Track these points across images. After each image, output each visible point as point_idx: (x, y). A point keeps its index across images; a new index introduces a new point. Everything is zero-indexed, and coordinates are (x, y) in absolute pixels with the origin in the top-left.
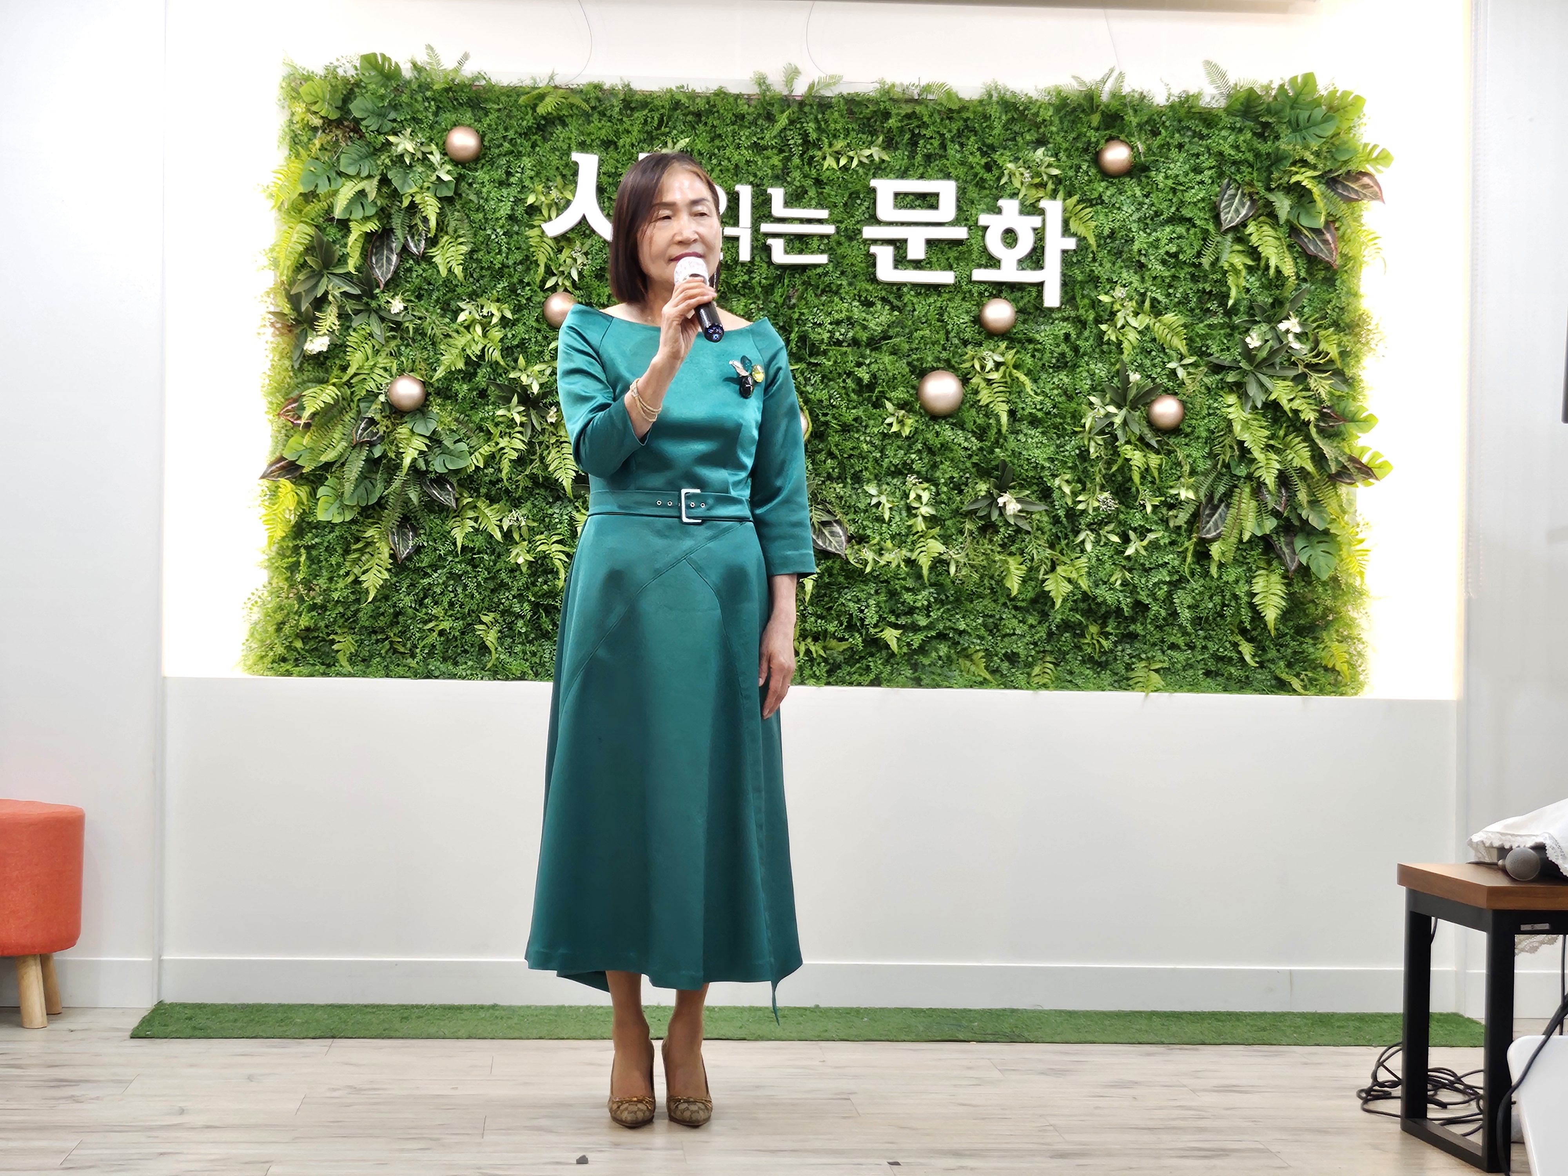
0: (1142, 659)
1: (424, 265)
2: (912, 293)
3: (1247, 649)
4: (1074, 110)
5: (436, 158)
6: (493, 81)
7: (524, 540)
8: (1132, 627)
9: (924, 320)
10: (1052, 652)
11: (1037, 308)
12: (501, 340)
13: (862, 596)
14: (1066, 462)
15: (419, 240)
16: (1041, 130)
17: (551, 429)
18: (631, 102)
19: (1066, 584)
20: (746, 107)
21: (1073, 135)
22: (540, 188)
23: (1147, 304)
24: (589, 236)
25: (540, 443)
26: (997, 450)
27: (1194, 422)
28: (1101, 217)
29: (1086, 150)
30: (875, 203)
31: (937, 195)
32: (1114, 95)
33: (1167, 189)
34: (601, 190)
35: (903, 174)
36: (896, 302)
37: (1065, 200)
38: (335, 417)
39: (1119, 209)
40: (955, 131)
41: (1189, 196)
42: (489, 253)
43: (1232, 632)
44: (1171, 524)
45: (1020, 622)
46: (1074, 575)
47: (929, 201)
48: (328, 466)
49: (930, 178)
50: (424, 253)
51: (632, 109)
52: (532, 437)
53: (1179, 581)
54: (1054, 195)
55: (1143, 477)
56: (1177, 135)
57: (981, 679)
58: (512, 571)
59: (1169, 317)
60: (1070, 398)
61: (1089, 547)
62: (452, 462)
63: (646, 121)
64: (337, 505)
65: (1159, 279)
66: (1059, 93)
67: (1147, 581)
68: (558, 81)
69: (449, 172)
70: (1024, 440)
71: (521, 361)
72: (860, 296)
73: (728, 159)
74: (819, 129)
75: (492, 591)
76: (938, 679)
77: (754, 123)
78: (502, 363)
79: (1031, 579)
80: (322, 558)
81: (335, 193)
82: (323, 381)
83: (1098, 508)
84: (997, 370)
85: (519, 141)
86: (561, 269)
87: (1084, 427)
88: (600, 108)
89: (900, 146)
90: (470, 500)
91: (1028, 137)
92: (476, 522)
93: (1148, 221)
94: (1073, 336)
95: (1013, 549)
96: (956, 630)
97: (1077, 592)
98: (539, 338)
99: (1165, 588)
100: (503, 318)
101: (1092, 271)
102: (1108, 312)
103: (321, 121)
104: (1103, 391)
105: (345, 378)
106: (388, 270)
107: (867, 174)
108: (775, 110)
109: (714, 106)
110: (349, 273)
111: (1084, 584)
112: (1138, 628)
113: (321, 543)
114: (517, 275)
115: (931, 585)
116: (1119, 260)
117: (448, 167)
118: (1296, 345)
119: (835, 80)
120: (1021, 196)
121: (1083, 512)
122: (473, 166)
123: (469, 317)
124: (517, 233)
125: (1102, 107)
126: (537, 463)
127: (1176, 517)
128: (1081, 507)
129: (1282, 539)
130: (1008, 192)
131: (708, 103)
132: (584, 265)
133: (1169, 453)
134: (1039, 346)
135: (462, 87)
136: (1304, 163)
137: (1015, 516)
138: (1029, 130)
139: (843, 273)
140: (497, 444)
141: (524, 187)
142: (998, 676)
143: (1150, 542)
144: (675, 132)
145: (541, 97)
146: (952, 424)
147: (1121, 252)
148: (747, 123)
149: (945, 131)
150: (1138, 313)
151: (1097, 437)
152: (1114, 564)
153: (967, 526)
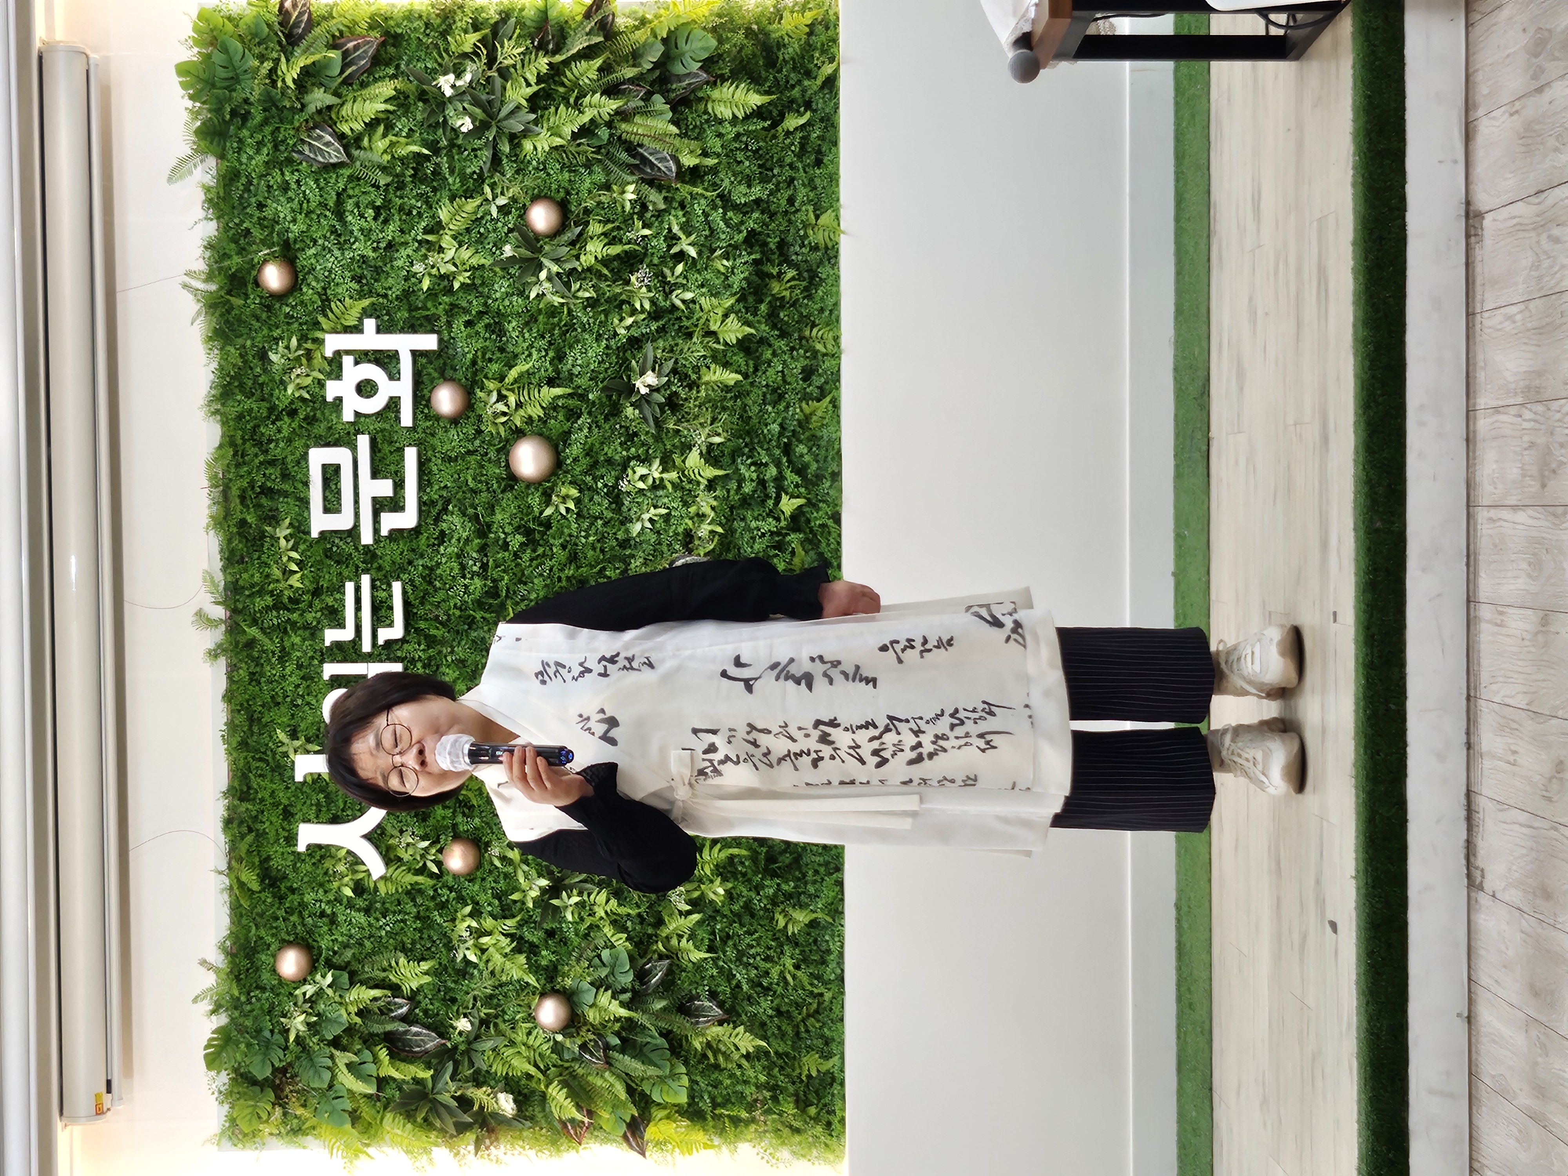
0: (806, 236)
1: (420, 998)
2: (428, 490)
3: (792, 122)
4: (227, 322)
5: (310, 990)
6: (226, 933)
7: (700, 887)
8: (772, 246)
9: (456, 476)
10: (800, 330)
11: (440, 356)
12: (495, 917)
13: (747, 536)
14: (601, 322)
15: (395, 1004)
16: (251, 357)
18: (241, 790)
19: (729, 320)
20: (241, 671)
21: (254, 322)
22: (336, 883)
23: (430, 238)
24: (384, 830)
26: (591, 396)
27: (554, 186)
28: (340, 290)
29: (269, 308)
30: (336, 532)
31: (324, 466)
32: (209, 278)
33: (307, 221)
34: (335, 820)
35: (304, 503)
36: (439, 507)
37: (323, 330)
38: (580, 1082)
39: (330, 272)
40: (256, 450)
41: (314, 198)
42: (405, 932)
43: (775, 137)
44: (662, 206)
45: (769, 366)
46: (720, 312)
47: (331, 473)
48: (630, 1091)
49: (307, 475)
50: (409, 999)
51: (249, 788)
53: (722, 199)
54: (320, 342)
55: (614, 241)
56: (248, 210)
57: (830, 407)
58: (732, 898)
59: (443, 214)
60: (533, 319)
61: (689, 296)
62: (622, 965)
63: (260, 776)
64: (670, 1082)
65: (404, 226)
66: (210, 339)
67: (723, 233)
68: (224, 867)
69: (324, 976)
70: (579, 368)
71: (515, 896)
72: (434, 545)
74: (261, 593)
75: (753, 917)
76: (832, 453)
77: (257, 661)
78: (519, 916)
79: (725, 359)
80: (725, 1092)
81: (349, 1091)
82: (544, 1096)
83: (647, 286)
84: (506, 397)
85: (287, 905)
86: (418, 858)
87: (562, 304)
88: (250, 823)
89: (274, 507)
90: (660, 944)
91: (258, 370)
92: (682, 937)
93: (342, 240)
94: (467, 318)
95: (693, 377)
96: (781, 434)
97: (736, 309)
98: (491, 878)
99: (730, 213)
100: (471, 915)
101: (397, 298)
102: (441, 281)
103: (277, 1109)
104: (524, 284)
105: (540, 1076)
106: (426, 1035)
107: (305, 541)
108: (243, 639)
109: (242, 705)
110: (432, 1076)
111: (729, 302)
112: (773, 242)
113: (709, 1093)
114: (426, 902)
115: (734, 461)
116: (385, 269)
117: (318, 977)
118: (468, 77)
119: (209, 577)
120: (321, 377)
121: (653, 302)
122: (315, 952)
123: (472, 950)
124: (384, 903)
125: (223, 292)
127: (655, 203)
128: (647, 306)
129: (674, 86)
130: (317, 390)
131: (239, 711)
132: (413, 834)
133: (587, 214)
135: (234, 964)
136: (273, 71)
137: (659, 376)
138: (251, 368)
139: (410, 563)
140: (602, 918)
141: (335, 900)
142: (827, 387)
143: (681, 230)
144: (271, 744)
145: (242, 885)
146: (565, 444)
147: (376, 267)
148: (258, 669)
149: (257, 461)
150: (440, 247)
151: (573, 289)
152: (706, 269)
153: (671, 426)
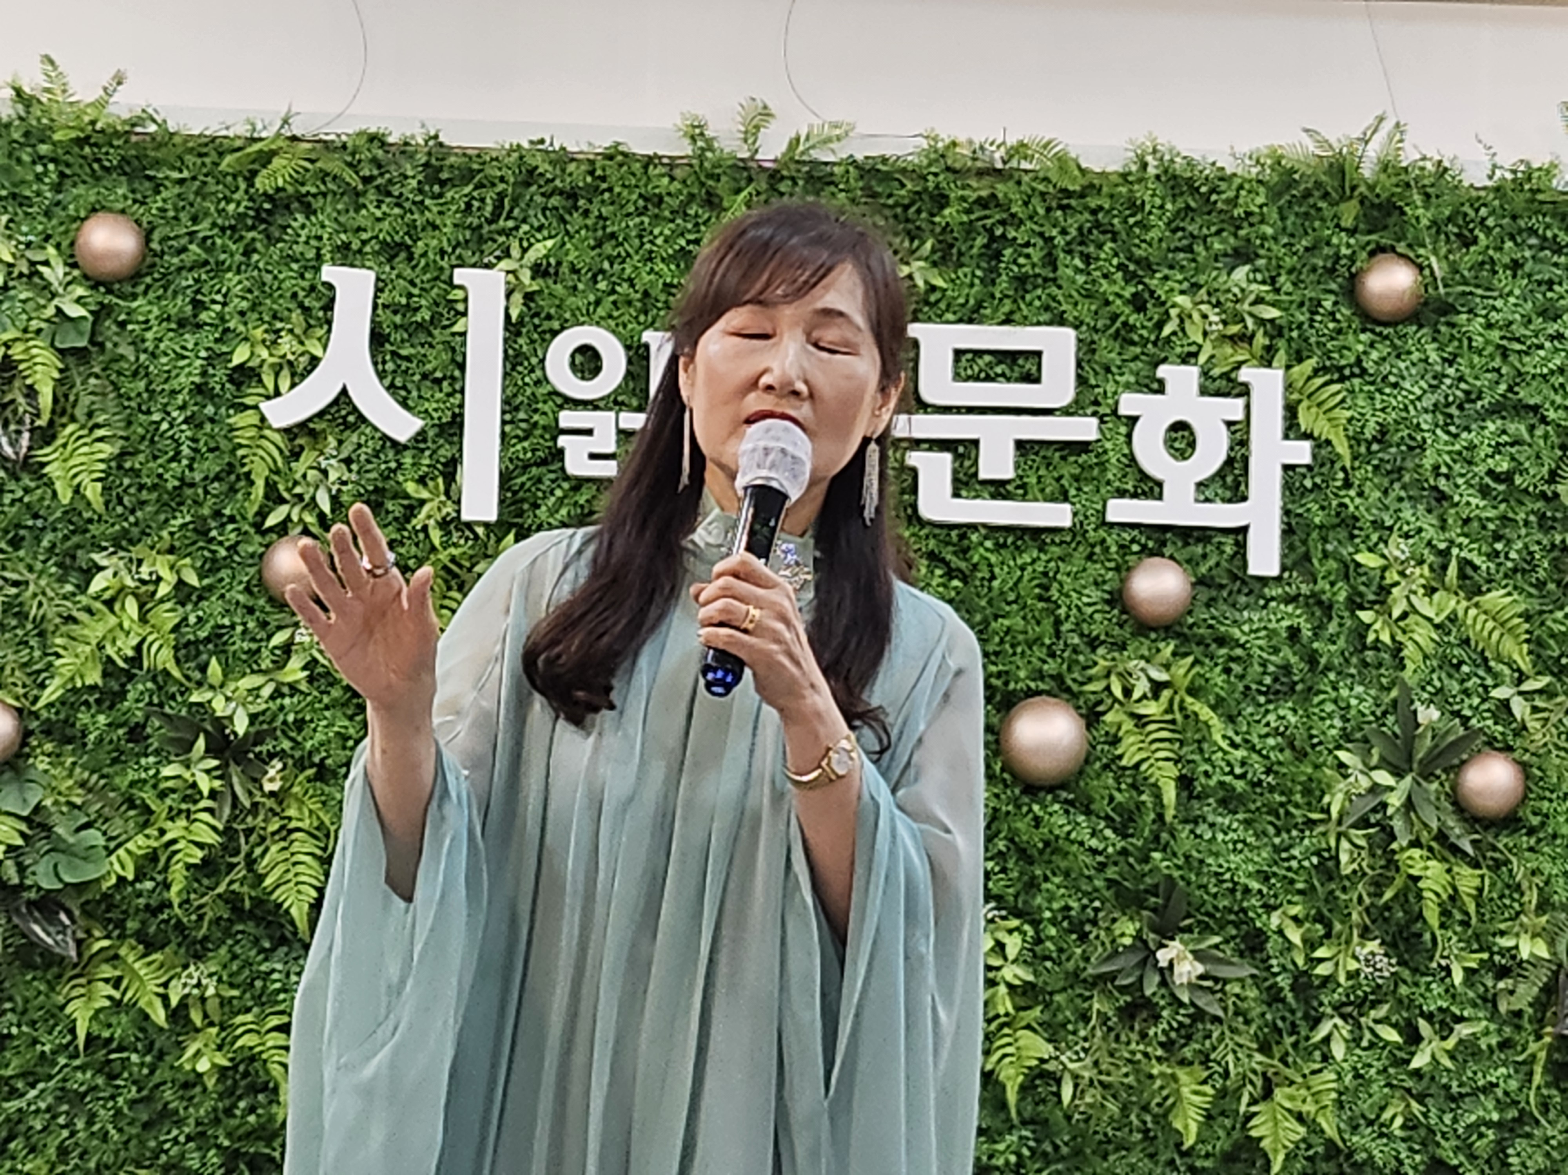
1: (27, 481)
4: (1307, 194)
5: (55, 273)
6: (172, 127)
7: (212, 1024)
9: (1012, 597)
11: (1234, 577)
12: (176, 629)
14: (1292, 882)
15: (19, 432)
16: (1242, 233)
17: (270, 803)
18: (440, 169)
19: (1294, 1125)
20: (666, 180)
21: (1304, 243)
22: (259, 333)
23: (1452, 570)
24: (353, 427)
25: (248, 832)
26: (1157, 855)
27: (1546, 804)
28: (1361, 401)
29: (1331, 272)
30: (916, 368)
31: (1038, 354)
32: (1385, 167)
33: (1490, 349)
34: (377, 339)
35: (972, 315)
36: (956, 562)
37: (1288, 367)
39: (1395, 385)
40: (1073, 232)
41: (1531, 364)
42: (155, 458)
44: (1503, 1008)
46: (1309, 1108)
47: (1022, 366)
49: (1025, 321)
50: (27, 457)
51: (443, 183)
52: (233, 818)
53: (1519, 1121)
54: (1267, 360)
55: (1445, 913)
56: (1509, 244)
58: (186, 1086)
59: (1495, 598)
60: (1301, 755)
61: (1338, 1050)
62: (72, 868)
63: (469, 205)
65: (1475, 524)
66: (1278, 161)
67: (1455, 1120)
68: (298, 127)
69: (79, 300)
70: (1208, 835)
71: (215, 668)
73: (631, 282)
75: (146, 1126)
77: (681, 212)
78: (176, 673)
79: (1223, 1113)
83: (1358, 972)
84: (1156, 696)
85: (219, 241)
86: (298, 490)
87: (1327, 811)
88: (379, 181)
89: (965, 260)
90: (106, 943)
91: (1217, 246)
92: (116, 986)
93: (1453, 410)
94: (1306, 633)
95: (1187, 1052)
97: (1315, 1139)
98: (251, 625)
99: (1491, 1134)
100: (181, 584)
101: (1344, 506)
102: (1374, 588)
104: (1366, 740)
108: (722, 187)
109: (603, 179)
111: (1329, 1125)
114: (211, 501)
115: (1024, 1123)
116: (1397, 486)
117: (80, 291)
119: (842, 132)
120: (1202, 358)
121: (1326, 980)
122: (128, 289)
123: (115, 583)
124: (212, 420)
125: (1362, 189)
126: (240, 872)
127: (1512, 993)
128: (1322, 970)
130: (1178, 350)
131: (592, 173)
132: (345, 483)
133: (1497, 865)
134: (1239, 652)
135: (110, 135)
137: (1192, 987)
138: (1219, 232)
140: (162, 832)
141: (227, 330)
143: (1461, 1041)
144: (525, 228)
145: (266, 158)
146: (1066, 801)
147: (1400, 469)
148: (667, 213)
149: (1054, 232)
150: (1434, 590)
151: (1353, 832)
152: (1389, 1085)
153: (1096, 1006)
